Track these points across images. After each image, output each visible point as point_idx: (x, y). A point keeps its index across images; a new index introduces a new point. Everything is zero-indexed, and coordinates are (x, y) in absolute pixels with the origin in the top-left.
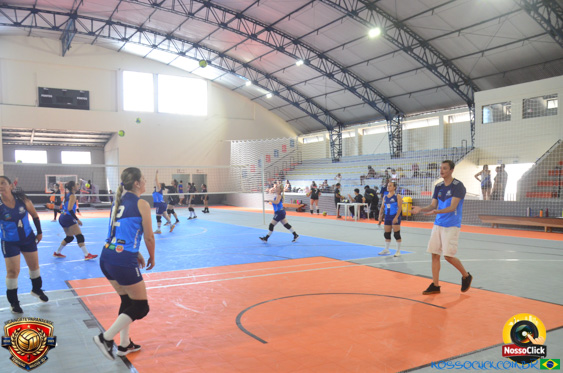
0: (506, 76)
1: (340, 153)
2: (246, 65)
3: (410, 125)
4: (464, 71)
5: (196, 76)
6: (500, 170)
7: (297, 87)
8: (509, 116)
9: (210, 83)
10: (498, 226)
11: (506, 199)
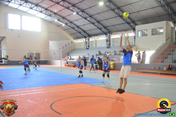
0: (146, 20)
1: (89, 46)
2: (55, 13)
3: (113, 37)
4: (132, 18)
5: (37, 17)
6: (144, 53)
7: (74, 22)
8: (147, 34)
9: (42, 19)
10: (143, 72)
11: (146, 63)
